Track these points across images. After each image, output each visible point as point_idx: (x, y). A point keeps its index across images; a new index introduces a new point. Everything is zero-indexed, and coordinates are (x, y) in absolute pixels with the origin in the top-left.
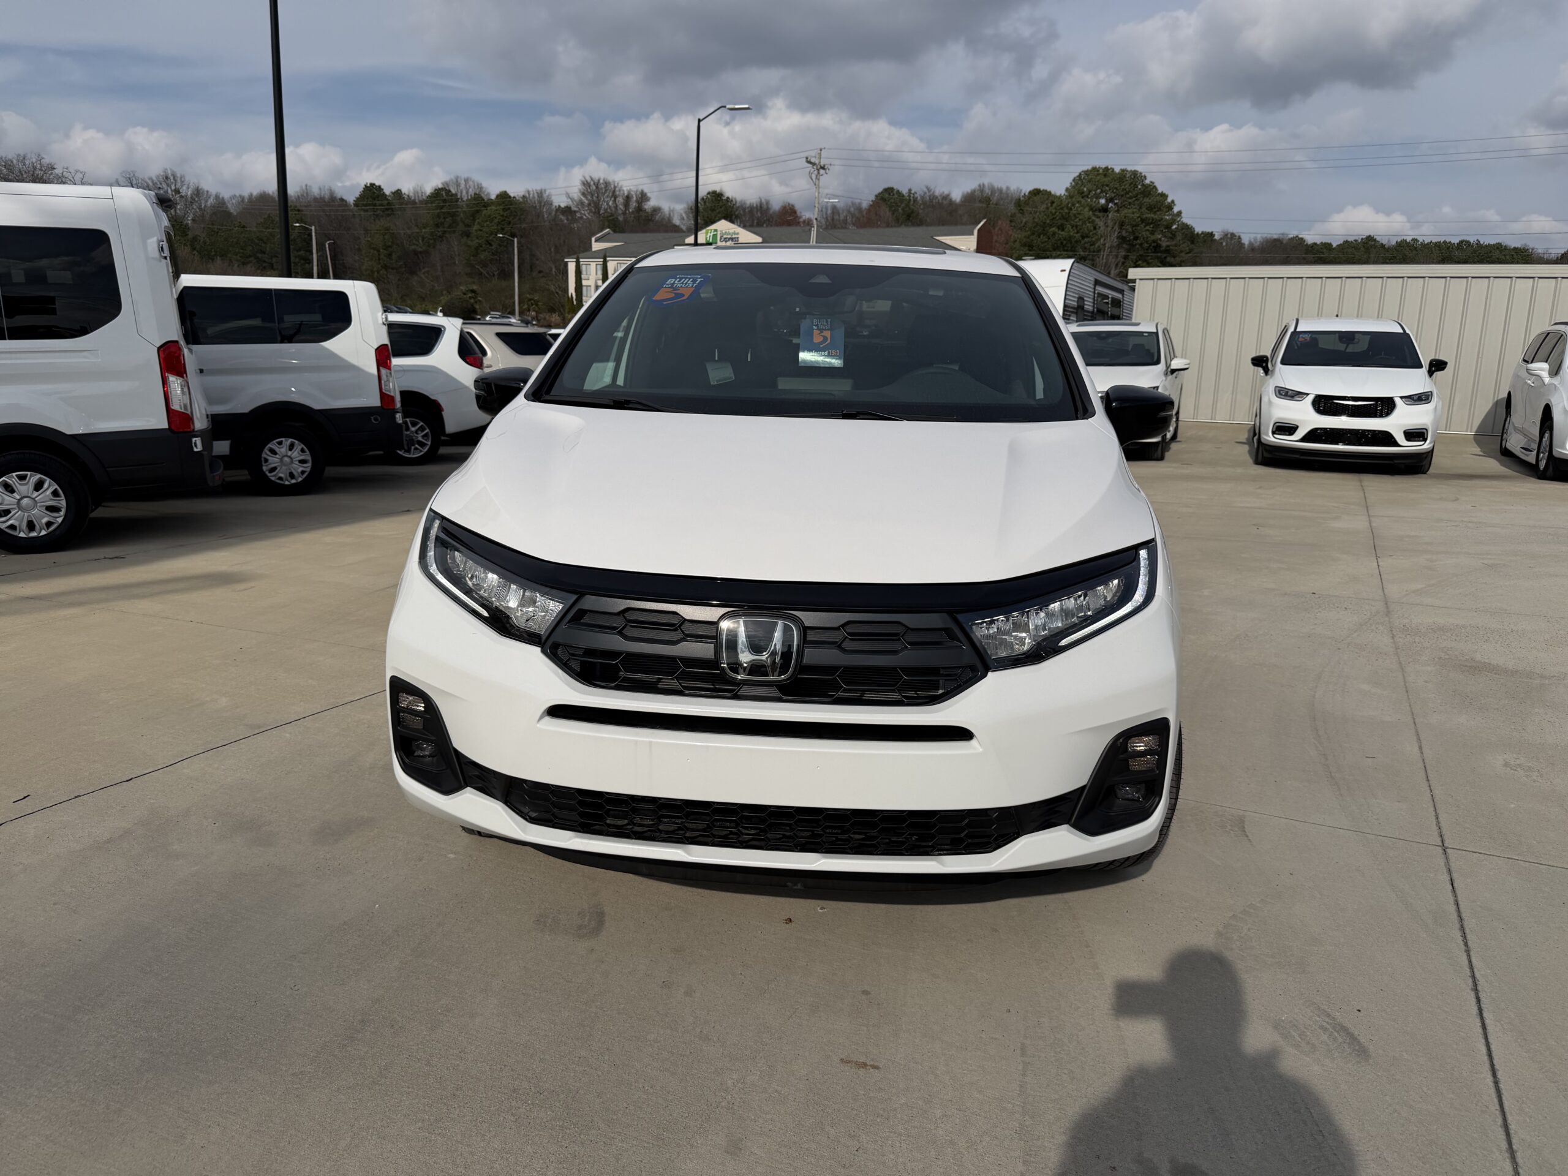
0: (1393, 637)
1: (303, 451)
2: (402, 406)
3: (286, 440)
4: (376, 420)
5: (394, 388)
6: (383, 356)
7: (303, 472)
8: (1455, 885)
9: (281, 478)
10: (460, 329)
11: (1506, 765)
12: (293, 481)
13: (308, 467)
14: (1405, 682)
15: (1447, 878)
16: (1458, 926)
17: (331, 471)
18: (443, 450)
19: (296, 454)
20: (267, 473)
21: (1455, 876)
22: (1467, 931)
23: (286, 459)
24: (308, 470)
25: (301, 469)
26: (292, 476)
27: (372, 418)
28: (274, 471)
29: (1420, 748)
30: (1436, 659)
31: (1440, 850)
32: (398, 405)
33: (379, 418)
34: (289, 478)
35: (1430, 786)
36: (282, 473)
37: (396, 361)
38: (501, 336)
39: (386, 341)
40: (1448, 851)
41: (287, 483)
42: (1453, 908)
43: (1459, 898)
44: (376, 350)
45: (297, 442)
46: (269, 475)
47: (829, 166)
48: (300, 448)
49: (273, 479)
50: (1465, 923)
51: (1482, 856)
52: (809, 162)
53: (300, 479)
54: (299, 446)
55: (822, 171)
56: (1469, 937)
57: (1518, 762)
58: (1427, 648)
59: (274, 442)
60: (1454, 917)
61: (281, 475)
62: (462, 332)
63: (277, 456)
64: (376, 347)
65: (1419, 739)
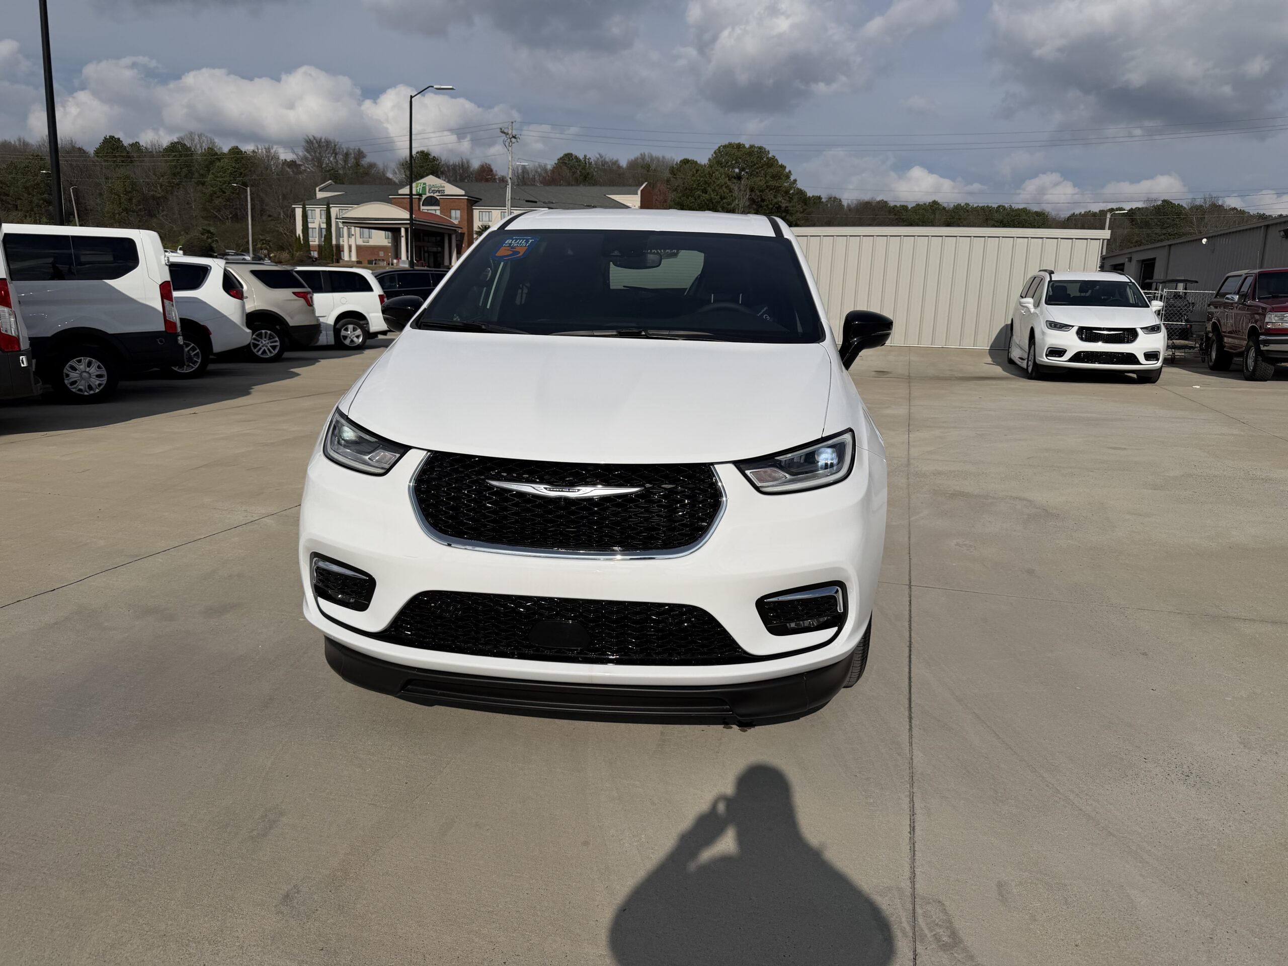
0: (908, 479)
1: (99, 367)
2: (181, 330)
3: (84, 359)
4: (161, 341)
5: (175, 316)
6: (165, 291)
7: (100, 385)
8: (912, 602)
9: (80, 390)
10: (223, 268)
11: (957, 544)
12: (92, 392)
13: (104, 380)
14: (909, 504)
15: (908, 599)
16: (908, 620)
17: (124, 384)
18: (211, 367)
19: (93, 370)
20: (69, 385)
21: (913, 598)
22: (912, 622)
23: (85, 374)
24: (104, 382)
25: (98, 382)
26: (90, 387)
27: (158, 340)
28: (75, 384)
29: (909, 538)
30: (932, 491)
31: (907, 587)
32: (179, 330)
33: (163, 340)
34: (88, 390)
35: (910, 556)
36: (82, 386)
37: (176, 294)
38: (255, 273)
39: (167, 278)
40: (912, 587)
41: (86, 393)
42: (907, 613)
43: (912, 609)
44: (160, 285)
45: (94, 360)
46: (70, 387)
47: (519, 136)
48: (96, 365)
49: (74, 390)
50: (912, 619)
51: (930, 589)
52: (504, 133)
53: (97, 391)
54: (95, 363)
55: (513, 140)
56: (912, 625)
57: (965, 543)
58: (927, 484)
59: (74, 360)
60: (907, 616)
61: (80, 387)
62: (225, 270)
63: (77, 371)
64: (160, 283)
65: (910, 533)
